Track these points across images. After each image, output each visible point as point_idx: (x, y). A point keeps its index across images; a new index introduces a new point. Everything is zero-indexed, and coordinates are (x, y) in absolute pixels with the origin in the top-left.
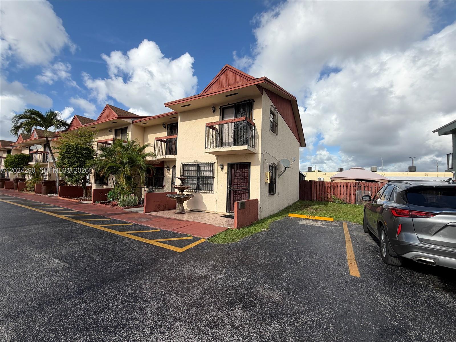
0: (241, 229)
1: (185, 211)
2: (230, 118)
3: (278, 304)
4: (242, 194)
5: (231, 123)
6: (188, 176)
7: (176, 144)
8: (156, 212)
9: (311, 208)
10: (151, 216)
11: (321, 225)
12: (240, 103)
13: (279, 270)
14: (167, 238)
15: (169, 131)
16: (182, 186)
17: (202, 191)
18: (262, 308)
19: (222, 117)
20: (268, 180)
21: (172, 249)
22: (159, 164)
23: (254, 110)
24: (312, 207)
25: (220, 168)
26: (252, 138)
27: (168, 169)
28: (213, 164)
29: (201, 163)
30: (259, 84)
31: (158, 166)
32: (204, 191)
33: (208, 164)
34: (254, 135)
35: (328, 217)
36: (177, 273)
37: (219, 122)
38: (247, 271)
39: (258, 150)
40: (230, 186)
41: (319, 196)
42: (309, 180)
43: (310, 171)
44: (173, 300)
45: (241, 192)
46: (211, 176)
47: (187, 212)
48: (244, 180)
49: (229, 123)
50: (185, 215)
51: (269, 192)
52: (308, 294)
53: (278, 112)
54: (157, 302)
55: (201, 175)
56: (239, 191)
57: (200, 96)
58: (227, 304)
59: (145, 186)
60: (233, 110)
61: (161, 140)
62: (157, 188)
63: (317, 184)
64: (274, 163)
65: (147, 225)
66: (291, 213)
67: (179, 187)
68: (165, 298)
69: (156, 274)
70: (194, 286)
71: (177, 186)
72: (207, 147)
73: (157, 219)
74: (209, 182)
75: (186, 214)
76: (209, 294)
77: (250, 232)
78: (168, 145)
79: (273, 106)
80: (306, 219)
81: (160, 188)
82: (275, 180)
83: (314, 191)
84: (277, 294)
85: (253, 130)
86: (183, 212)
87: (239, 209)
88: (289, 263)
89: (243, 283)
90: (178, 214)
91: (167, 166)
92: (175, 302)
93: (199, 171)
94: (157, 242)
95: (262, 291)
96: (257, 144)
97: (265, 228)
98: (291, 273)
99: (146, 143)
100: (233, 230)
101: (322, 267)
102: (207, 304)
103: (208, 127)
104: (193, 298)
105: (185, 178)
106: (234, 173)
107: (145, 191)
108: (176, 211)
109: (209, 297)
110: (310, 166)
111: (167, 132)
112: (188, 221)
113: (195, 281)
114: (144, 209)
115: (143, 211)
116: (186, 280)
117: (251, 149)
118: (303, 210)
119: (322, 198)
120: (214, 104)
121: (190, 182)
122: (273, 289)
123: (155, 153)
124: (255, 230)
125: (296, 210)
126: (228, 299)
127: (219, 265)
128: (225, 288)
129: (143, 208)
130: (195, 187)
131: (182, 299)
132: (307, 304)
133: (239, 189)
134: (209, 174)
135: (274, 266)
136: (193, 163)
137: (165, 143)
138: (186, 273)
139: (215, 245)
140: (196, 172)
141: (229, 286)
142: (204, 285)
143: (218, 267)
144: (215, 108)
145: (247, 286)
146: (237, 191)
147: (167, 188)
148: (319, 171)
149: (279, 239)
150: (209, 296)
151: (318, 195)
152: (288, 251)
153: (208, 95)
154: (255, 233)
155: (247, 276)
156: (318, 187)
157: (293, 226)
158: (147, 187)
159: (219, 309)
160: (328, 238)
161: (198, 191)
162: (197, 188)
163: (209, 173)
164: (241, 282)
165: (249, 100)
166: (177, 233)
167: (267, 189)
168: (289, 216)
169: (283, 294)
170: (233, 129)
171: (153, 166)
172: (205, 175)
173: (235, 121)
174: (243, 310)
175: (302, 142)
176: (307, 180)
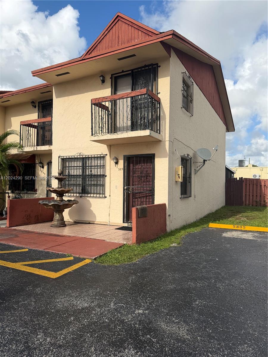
0: (142, 245)
1: (66, 223)
2: (125, 91)
3: (184, 341)
4: (144, 197)
5: (127, 98)
6: (69, 175)
7: (51, 130)
8: (24, 226)
9: (241, 215)
10: (17, 231)
11: (253, 237)
12: (140, 70)
13: (189, 298)
14: (37, 260)
15: (41, 111)
16: (61, 188)
17: (89, 195)
18: (162, 347)
19: (115, 90)
20: (179, 177)
21: (43, 275)
22: (27, 159)
23: (159, 79)
24: (243, 214)
25: (113, 163)
26: (157, 119)
27: (41, 166)
28: (103, 157)
29: (86, 156)
30: (164, 41)
31: (26, 162)
32: (92, 195)
33: (97, 157)
34: (159, 115)
35: (264, 227)
36: (47, 305)
37: (109, 96)
38: (145, 300)
39: (165, 136)
40: (127, 187)
41: (253, 199)
42: (240, 178)
43: (243, 166)
44: (39, 340)
45: (143, 195)
46: (102, 174)
47: (68, 224)
48: (147, 178)
49: (123, 99)
50: (65, 229)
51: (182, 194)
52: (227, 328)
53: (193, 81)
54: (17, 345)
55: (88, 172)
56: (140, 193)
57: (82, 60)
58: (113, 344)
59: (9, 190)
60: (129, 80)
61: (30, 125)
62: (26, 193)
63: (250, 182)
64: (188, 155)
65: (11, 244)
66: (212, 222)
67: (56, 190)
68: (28, 339)
69: (18, 308)
70: (71, 322)
71: (53, 188)
72: (93, 133)
73: (25, 235)
74: (99, 182)
75: (67, 227)
76: (90, 331)
77: (154, 249)
78: (41, 132)
79: (187, 72)
80: (232, 230)
81: (31, 192)
82: (190, 178)
83: (246, 193)
84: (184, 329)
85: (158, 108)
86: (63, 224)
87: (139, 218)
88: (205, 287)
89: (139, 316)
90: (56, 227)
91: (40, 161)
92: (41, 343)
93: (84, 168)
94: (23, 265)
95: (163, 326)
96: (164, 128)
97: (175, 243)
98: (206, 301)
99: (8, 130)
100: (130, 247)
101: (248, 292)
102: (86, 344)
103: (94, 105)
104: (68, 337)
105: (65, 177)
106: (133, 168)
107: (9, 197)
108: (53, 224)
109: (89, 336)
110: (243, 159)
111: (37, 114)
112: (69, 236)
113: (72, 315)
114: (7, 222)
115: (6, 225)
116: (60, 315)
117: (155, 135)
118: (230, 219)
119: (256, 202)
120: (102, 72)
121: (72, 182)
122: (179, 323)
123: (21, 144)
124: (162, 246)
125: (220, 218)
126: (116, 338)
127: (107, 294)
128: (113, 323)
129: (6, 220)
130: (79, 189)
131: (52, 339)
132: (224, 340)
133: (139, 191)
134: (99, 172)
135: (184, 292)
136: (75, 157)
137: (36, 130)
138: (59, 306)
139: (105, 267)
140: (80, 169)
141: (118, 321)
142: (84, 320)
143: (106, 296)
144: (104, 77)
145: (144, 320)
146: (137, 193)
147: (41, 193)
148: (253, 166)
149: (193, 257)
150: (90, 334)
151: (251, 197)
152: (205, 272)
153: (94, 59)
154: (161, 250)
155: (145, 307)
156: (251, 186)
157: (215, 239)
158: (12, 192)
159: (102, 351)
160: (261, 254)
161: (83, 195)
162: (82, 191)
163: (99, 170)
164: (136, 314)
165: (152, 65)
166: (52, 252)
167: (178, 190)
168: (209, 226)
169: (191, 329)
170: (130, 106)
171: (18, 162)
172: (93, 173)
173: (133, 95)
174: (135, 351)
175: (229, 126)
176: (236, 178)
